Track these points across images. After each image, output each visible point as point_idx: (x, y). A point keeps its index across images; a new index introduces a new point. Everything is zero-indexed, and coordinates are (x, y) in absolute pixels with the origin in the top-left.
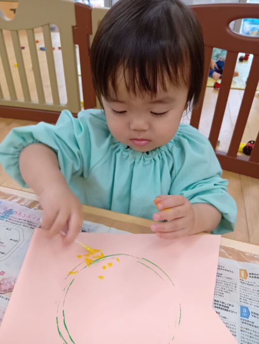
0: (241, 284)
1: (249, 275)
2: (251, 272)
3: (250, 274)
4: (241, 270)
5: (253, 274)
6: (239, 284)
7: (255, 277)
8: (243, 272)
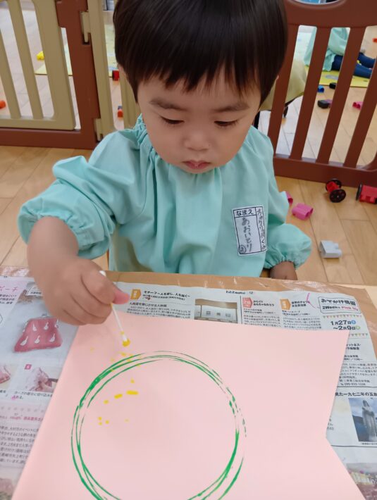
0: (284, 316)
1: (292, 305)
2: (294, 301)
3: (293, 303)
4: (282, 301)
5: (296, 302)
6: (282, 317)
7: (299, 305)
8: (284, 302)
